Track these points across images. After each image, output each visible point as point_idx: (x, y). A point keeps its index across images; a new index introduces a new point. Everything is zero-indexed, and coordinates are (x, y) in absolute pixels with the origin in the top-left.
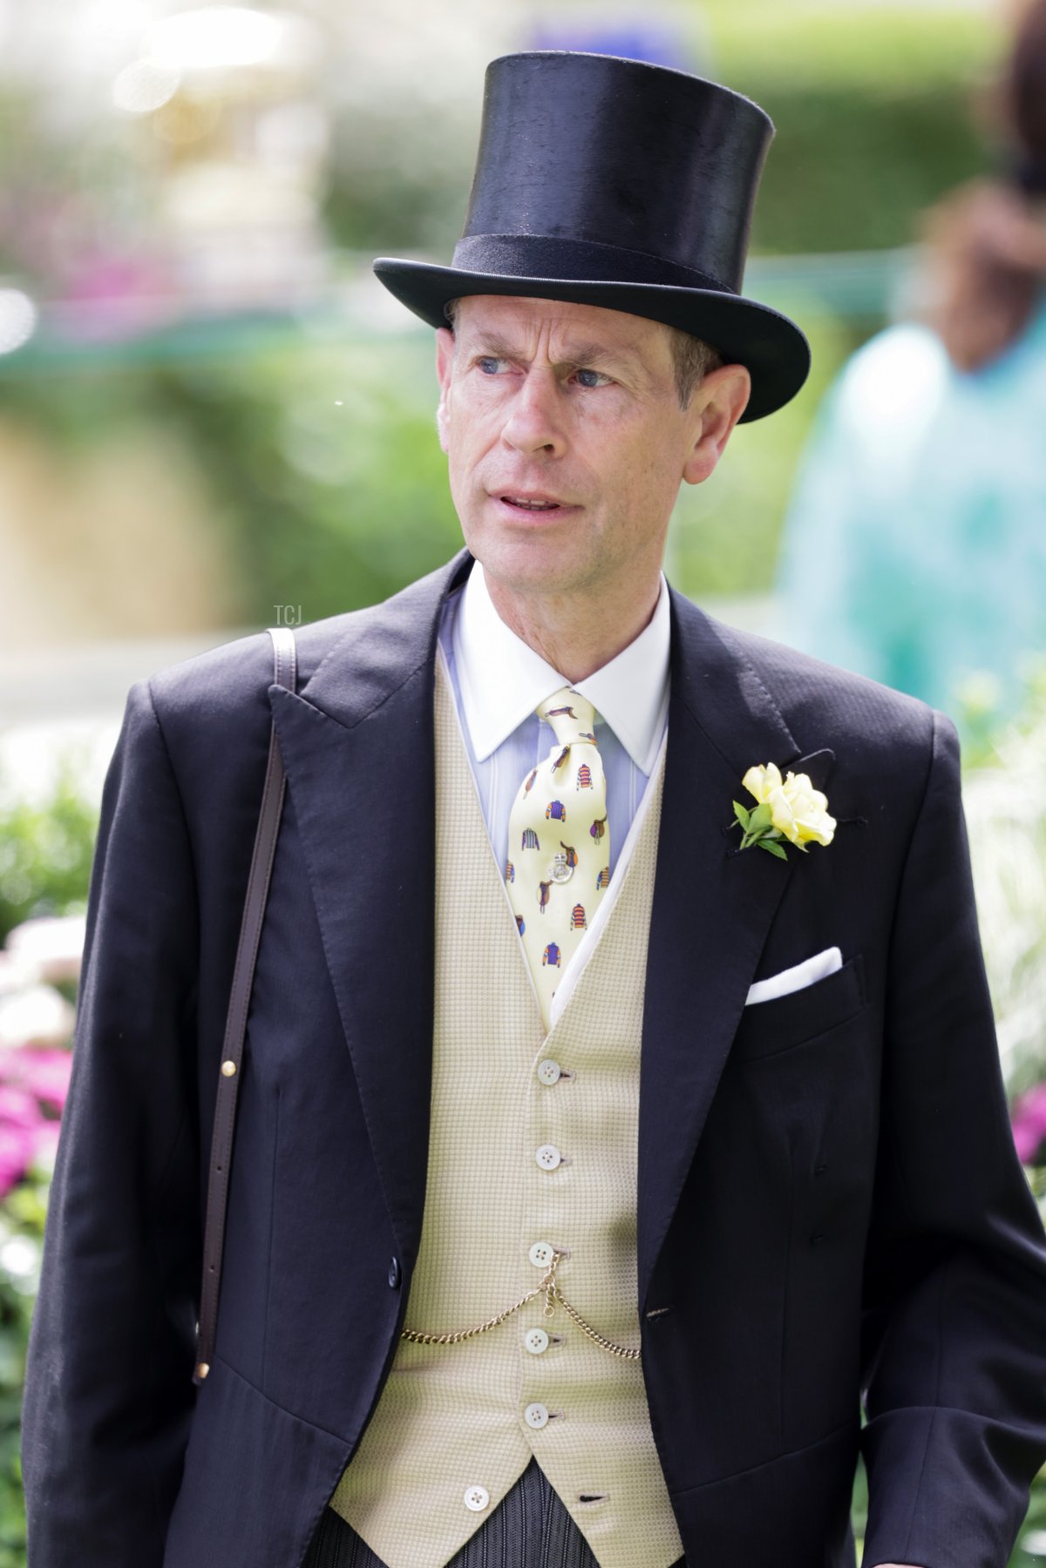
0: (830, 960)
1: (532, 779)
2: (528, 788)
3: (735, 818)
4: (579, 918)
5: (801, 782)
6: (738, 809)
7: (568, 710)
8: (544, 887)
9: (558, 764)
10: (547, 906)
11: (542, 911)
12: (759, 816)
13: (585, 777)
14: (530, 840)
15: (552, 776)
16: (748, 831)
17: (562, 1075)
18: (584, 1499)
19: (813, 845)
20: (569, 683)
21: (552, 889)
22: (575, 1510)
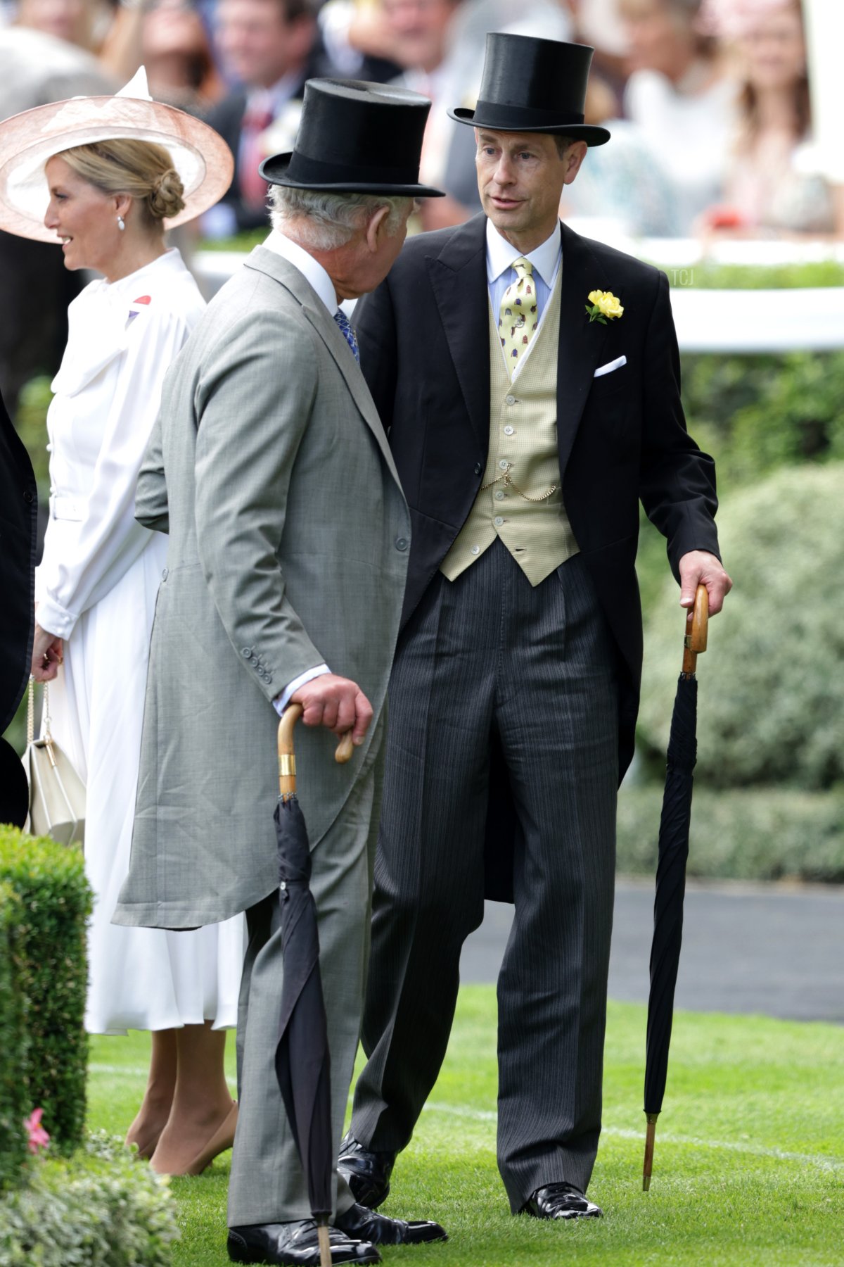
0: (622, 360)
1: (509, 290)
2: (508, 293)
3: (587, 311)
4: (525, 340)
5: (609, 295)
6: (587, 308)
7: (522, 265)
8: (513, 329)
9: (519, 285)
10: (514, 336)
11: (512, 337)
12: (595, 309)
13: (529, 290)
14: (509, 312)
15: (517, 290)
16: (592, 314)
17: (516, 401)
18: (518, 550)
19: (616, 318)
20: (522, 255)
21: (516, 329)
22: (514, 554)
